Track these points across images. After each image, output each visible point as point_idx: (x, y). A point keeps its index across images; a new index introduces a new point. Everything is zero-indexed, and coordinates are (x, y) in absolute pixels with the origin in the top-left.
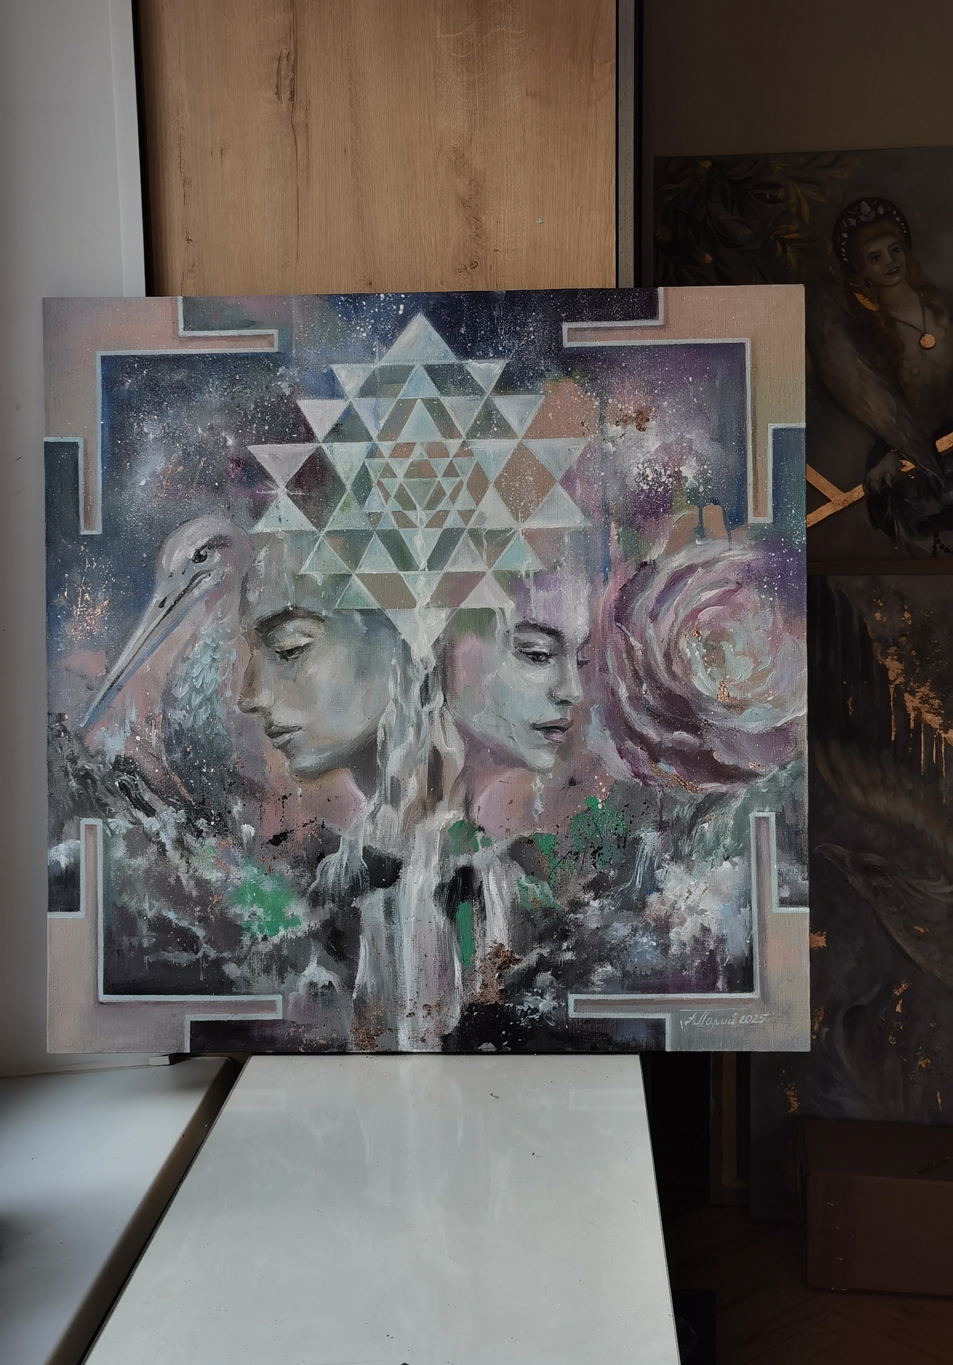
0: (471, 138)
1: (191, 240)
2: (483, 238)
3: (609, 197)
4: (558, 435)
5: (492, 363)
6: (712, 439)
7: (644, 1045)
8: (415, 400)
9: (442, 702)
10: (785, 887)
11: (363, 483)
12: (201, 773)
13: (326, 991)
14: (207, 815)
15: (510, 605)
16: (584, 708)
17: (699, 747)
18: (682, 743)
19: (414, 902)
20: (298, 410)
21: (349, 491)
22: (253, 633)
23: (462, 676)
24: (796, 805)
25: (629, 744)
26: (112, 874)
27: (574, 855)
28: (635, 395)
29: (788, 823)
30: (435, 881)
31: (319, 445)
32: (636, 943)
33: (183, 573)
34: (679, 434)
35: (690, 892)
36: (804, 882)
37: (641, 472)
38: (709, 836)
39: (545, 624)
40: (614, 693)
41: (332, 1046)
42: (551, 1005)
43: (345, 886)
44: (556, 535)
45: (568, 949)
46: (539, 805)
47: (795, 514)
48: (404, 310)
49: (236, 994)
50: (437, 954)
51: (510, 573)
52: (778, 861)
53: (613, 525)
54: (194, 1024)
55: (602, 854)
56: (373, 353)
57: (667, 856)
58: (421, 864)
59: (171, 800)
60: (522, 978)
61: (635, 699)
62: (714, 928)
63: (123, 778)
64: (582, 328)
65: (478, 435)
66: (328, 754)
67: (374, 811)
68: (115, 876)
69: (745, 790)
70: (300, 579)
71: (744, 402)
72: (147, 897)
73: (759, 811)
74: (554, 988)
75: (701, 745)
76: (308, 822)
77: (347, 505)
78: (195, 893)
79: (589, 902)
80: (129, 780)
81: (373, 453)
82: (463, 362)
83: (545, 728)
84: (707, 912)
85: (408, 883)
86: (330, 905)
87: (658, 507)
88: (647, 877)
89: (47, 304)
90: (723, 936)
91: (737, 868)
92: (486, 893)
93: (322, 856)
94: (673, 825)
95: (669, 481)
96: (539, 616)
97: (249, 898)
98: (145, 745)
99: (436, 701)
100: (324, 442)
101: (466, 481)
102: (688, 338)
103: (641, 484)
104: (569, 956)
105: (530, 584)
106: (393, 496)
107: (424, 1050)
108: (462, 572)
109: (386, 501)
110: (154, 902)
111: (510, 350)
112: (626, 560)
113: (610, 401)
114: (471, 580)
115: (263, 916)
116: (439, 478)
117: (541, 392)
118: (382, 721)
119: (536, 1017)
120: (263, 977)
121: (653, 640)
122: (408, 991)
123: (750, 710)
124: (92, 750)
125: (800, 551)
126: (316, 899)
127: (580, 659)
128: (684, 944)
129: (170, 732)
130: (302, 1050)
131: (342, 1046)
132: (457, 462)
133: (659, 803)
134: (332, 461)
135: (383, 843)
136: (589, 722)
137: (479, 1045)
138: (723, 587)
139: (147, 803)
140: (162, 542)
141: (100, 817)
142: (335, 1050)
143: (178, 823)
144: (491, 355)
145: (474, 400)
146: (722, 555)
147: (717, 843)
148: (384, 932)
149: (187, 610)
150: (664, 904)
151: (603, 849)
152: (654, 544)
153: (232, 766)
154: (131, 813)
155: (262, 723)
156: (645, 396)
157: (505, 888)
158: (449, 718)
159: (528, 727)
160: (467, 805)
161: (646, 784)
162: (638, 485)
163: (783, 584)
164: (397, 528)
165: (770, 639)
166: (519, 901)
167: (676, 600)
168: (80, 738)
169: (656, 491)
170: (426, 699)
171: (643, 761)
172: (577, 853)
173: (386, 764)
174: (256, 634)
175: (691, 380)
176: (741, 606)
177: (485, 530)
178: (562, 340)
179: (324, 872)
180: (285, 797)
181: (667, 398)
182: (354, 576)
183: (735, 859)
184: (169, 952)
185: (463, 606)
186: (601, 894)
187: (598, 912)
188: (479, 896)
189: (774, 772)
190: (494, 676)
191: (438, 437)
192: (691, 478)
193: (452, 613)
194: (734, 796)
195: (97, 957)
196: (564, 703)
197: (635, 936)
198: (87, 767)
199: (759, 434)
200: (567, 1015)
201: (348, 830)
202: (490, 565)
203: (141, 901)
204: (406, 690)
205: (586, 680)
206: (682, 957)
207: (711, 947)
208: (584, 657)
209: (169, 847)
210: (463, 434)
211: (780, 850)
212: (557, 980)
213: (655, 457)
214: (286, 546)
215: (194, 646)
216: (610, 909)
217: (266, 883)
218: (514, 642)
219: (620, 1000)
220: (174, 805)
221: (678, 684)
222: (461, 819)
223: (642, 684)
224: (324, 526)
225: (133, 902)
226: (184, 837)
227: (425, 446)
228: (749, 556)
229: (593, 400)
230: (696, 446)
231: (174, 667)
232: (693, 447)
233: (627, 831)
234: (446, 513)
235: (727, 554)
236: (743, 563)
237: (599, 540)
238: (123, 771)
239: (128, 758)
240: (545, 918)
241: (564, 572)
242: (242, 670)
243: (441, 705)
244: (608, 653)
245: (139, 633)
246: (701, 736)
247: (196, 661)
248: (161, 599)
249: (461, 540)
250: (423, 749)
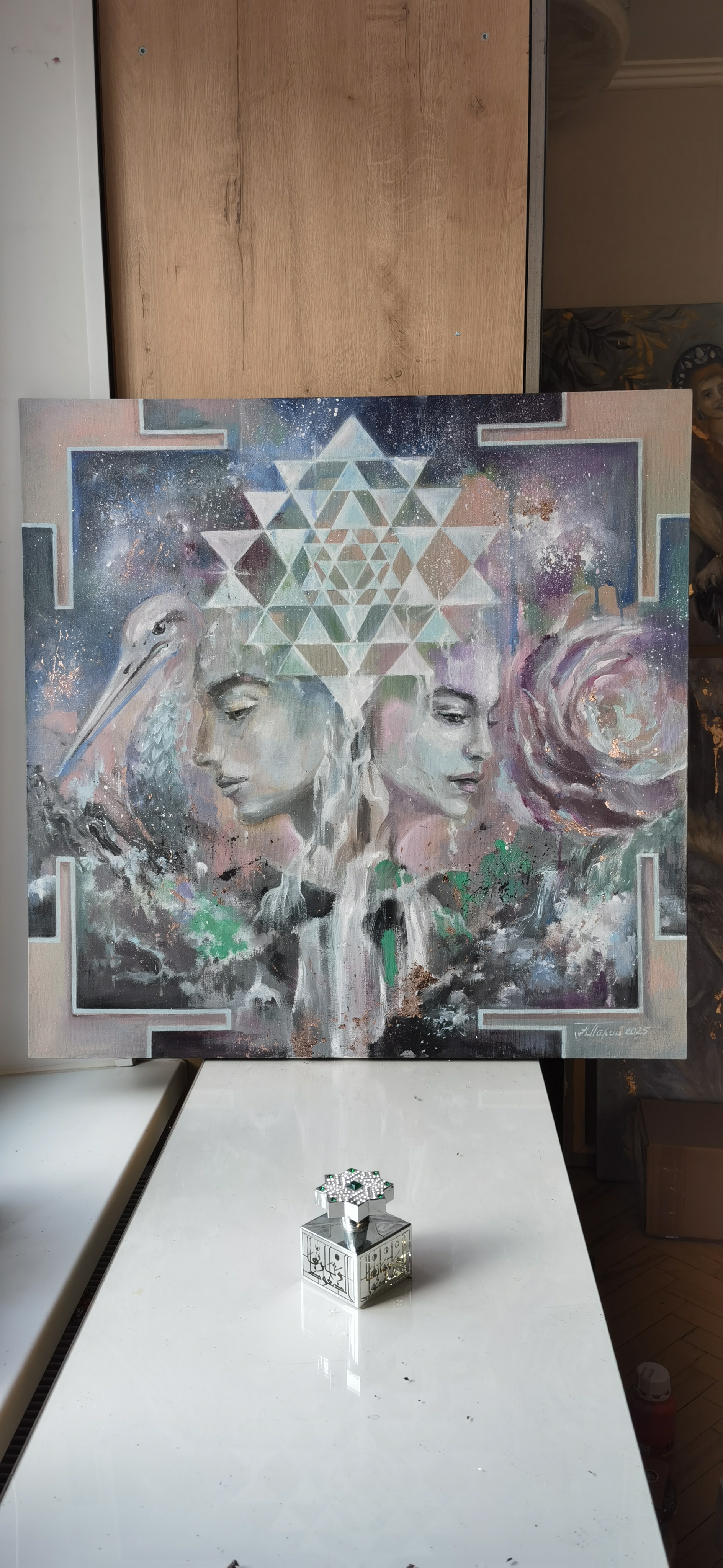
0: (397, 257)
1: (149, 350)
2: (407, 349)
3: (519, 311)
4: (473, 523)
5: (416, 460)
6: (607, 528)
7: (543, 1053)
8: (348, 492)
9: (370, 757)
10: (667, 918)
11: (302, 565)
12: (161, 818)
13: (269, 1006)
14: (166, 854)
15: (429, 673)
16: (493, 763)
17: (594, 797)
18: (578, 793)
19: (345, 930)
20: (245, 501)
21: (289, 572)
22: (206, 696)
23: (387, 735)
24: (676, 847)
25: (532, 794)
26: (84, 904)
27: (484, 890)
28: (540, 489)
29: (669, 862)
30: (363, 912)
31: (264, 531)
32: (537, 966)
33: (145, 644)
34: (578, 523)
35: (584, 922)
36: (683, 914)
37: (545, 557)
38: (601, 874)
39: (461, 689)
40: (520, 750)
41: (274, 1053)
42: (463, 1018)
43: (285, 915)
44: (470, 611)
45: (478, 971)
46: (453, 847)
47: (679, 594)
48: (338, 413)
49: (191, 1008)
50: (365, 974)
51: (430, 644)
52: (661, 896)
53: (520, 603)
54: (155, 1034)
55: (508, 889)
56: (311, 451)
57: (565, 891)
58: (351, 897)
59: (135, 841)
60: (438, 995)
61: (538, 755)
62: (605, 953)
63: (93, 821)
64: (495, 430)
65: (403, 523)
66: (271, 802)
67: (310, 851)
68: (87, 907)
69: (633, 834)
70: (246, 649)
71: (635, 495)
72: (114, 925)
73: (645, 852)
74: (466, 1003)
75: (595, 795)
76: (254, 860)
77: (287, 584)
78: (155, 922)
79: (496, 931)
80: (98, 824)
81: (310, 539)
82: (390, 459)
83: (459, 780)
84: (598, 939)
85: (340, 913)
86: (272, 932)
87: (560, 587)
88: (547, 908)
89: (24, 406)
90: (612, 959)
91: (625, 901)
92: (407, 922)
93: (265, 890)
94: (570, 864)
95: (570, 565)
96: (455, 682)
97: (202, 926)
98: (112, 793)
99: (365, 757)
100: (268, 528)
101: (392, 563)
102: (588, 438)
103: (545, 567)
104: (479, 976)
105: (447, 654)
106: (328, 576)
107: (353, 1057)
108: (388, 644)
109: (322, 580)
110: (120, 929)
111: (431, 449)
112: (532, 634)
113: (519, 494)
114: (396, 650)
115: (214, 941)
116: (369, 561)
117: (458, 486)
118: (318, 773)
119: (450, 1028)
120: (215, 993)
121: (554, 704)
122: (340, 1006)
123: (638, 765)
124: (66, 798)
125: (683, 626)
126: (260, 927)
127: (491, 720)
128: (579, 967)
129: (134, 782)
130: (248, 1057)
131: (283, 1053)
132: (384, 546)
133: (558, 846)
134: (274, 545)
135: (319, 879)
136: (498, 775)
137: (401, 1053)
138: (615, 657)
139: (114, 844)
140: (126, 616)
141: (73, 856)
142: (277, 1057)
143: (141, 861)
144: (415, 453)
145: (399, 492)
146: (615, 630)
147: (608, 880)
148: (319, 956)
149: (148, 676)
150: (561, 932)
151: (509, 885)
152: (556, 620)
153: (187, 812)
154: (100, 852)
155: (214, 775)
156: (549, 490)
157: (424, 918)
158: (376, 771)
159: (444, 780)
160: (392, 846)
161: (547, 829)
162: (543, 568)
163: (667, 655)
164: (331, 604)
165: (656, 703)
166: (436, 929)
167: (575, 669)
168: (55, 787)
169: (558, 573)
170: (356, 755)
171: (545, 809)
172: (487, 888)
173: (321, 811)
174: (209, 697)
175: (589, 476)
176: (631, 674)
177: (409, 606)
178: (476, 440)
179: (267, 904)
180: (233, 839)
181: (569, 491)
182: (294, 648)
183: (624, 894)
184: (133, 972)
185: (389, 673)
186: (507, 924)
187: (504, 939)
188: (401, 925)
189: (658, 818)
190: (416, 734)
191: (367, 525)
192: (588, 563)
193: (379, 680)
194: (623, 840)
195: (71, 977)
196: (476, 758)
197: (536, 959)
198: (61, 812)
199: (649, 523)
200: (477, 1027)
201: (288, 868)
202: (413, 637)
203: (108, 928)
204: (339, 747)
205: (496, 738)
206: (577, 978)
207: (602, 969)
208: (494, 719)
209: (133, 881)
210: (390, 522)
211: (662, 886)
212: (469, 997)
213: (557, 544)
214: (234, 620)
215: (154, 708)
216: (515, 936)
217: (217, 913)
218: (433, 705)
219: (522, 1015)
220: (137, 845)
221: (576, 742)
222: (386, 858)
223: (544, 742)
224: (268, 603)
225: (102, 930)
226: (146, 873)
227: (356, 532)
228: (639, 631)
229: (503, 492)
230: (594, 534)
231: (137, 725)
232: (591, 535)
233: (531, 869)
234: (374, 591)
235: (620, 629)
236: (633, 637)
237: (508, 615)
238: (93, 815)
239: (97, 804)
240: (458, 944)
241: (477, 644)
242: (196, 729)
243: (370, 760)
244: (515, 715)
245: (106, 696)
246: (595, 788)
247: (156, 721)
248: (125, 666)
249: (387, 616)
250: (353, 798)
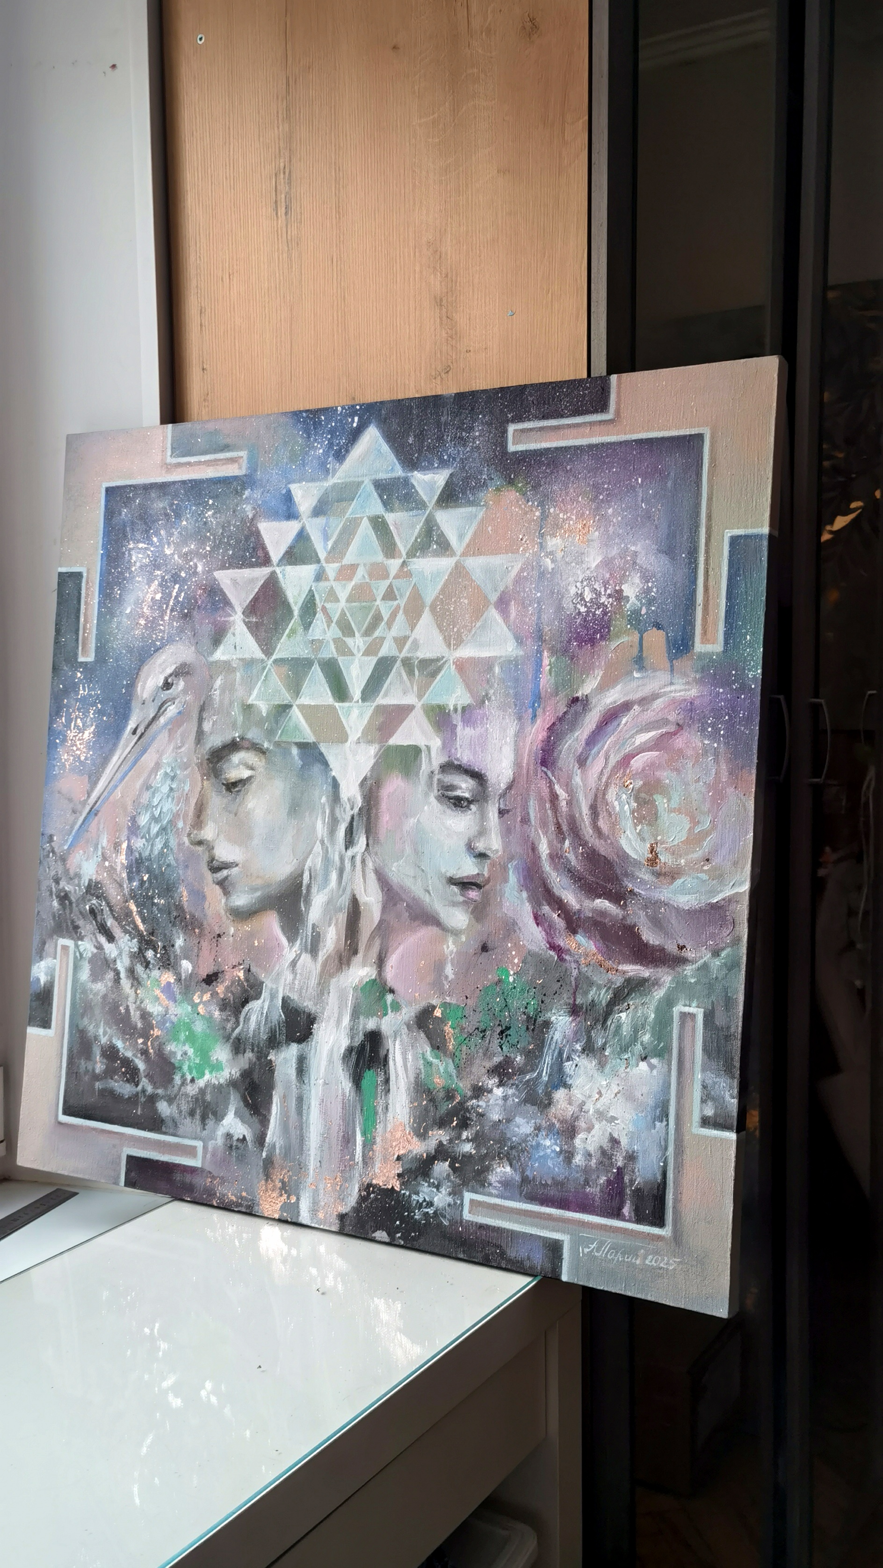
2: (457, 339)
3: (581, 276)
4: (495, 552)
5: (437, 474)
6: (659, 551)
8: (362, 518)
9: (364, 846)
10: (710, 1103)
11: (309, 607)
12: (153, 904)
13: (240, 1145)
14: (155, 947)
15: (436, 743)
16: (502, 863)
17: (622, 919)
18: (603, 913)
19: (324, 1063)
20: (258, 534)
21: (296, 617)
22: (205, 762)
23: (385, 819)
24: (729, 1002)
25: (546, 909)
26: (78, 996)
27: (481, 1032)
28: (578, 502)
29: (718, 1024)
30: (345, 1043)
31: (274, 569)
32: (538, 1145)
33: (153, 701)
34: (623, 546)
35: (600, 1093)
36: (733, 1100)
37: (579, 592)
38: (626, 1030)
39: (470, 765)
40: (534, 848)
41: (240, 1205)
42: (446, 1200)
43: (264, 1036)
44: (487, 665)
45: (468, 1140)
46: (449, 971)
47: (750, 641)
48: (358, 422)
49: (165, 1133)
50: (341, 1123)
52: (704, 1070)
53: (546, 654)
54: (131, 1159)
55: (510, 1035)
56: (328, 470)
57: (578, 1047)
58: (333, 1022)
59: (128, 928)
60: (420, 1165)
61: (555, 857)
62: (624, 1141)
63: (93, 902)
64: (528, 429)
65: (418, 554)
66: (258, 894)
67: (294, 959)
68: (80, 998)
69: (670, 978)
70: (248, 709)
71: (698, 505)
72: (102, 1022)
73: (685, 1005)
74: (450, 1181)
75: (624, 918)
76: (237, 964)
77: (293, 631)
78: (139, 1025)
79: (492, 1090)
80: (97, 904)
81: (320, 576)
82: (409, 475)
83: (461, 883)
84: (617, 1120)
85: (319, 1041)
86: (249, 1055)
87: (595, 633)
88: (555, 1069)
89: (71, 440)
90: (633, 1152)
91: (655, 1072)
92: (391, 1063)
93: (246, 1002)
94: (587, 1010)
95: (609, 602)
96: (465, 756)
97: (182, 1037)
98: (112, 870)
99: (359, 845)
100: (278, 565)
101: (403, 605)
102: (640, 432)
103: (579, 606)
104: (467, 1148)
105: (457, 719)
106: (335, 621)
107: (322, 1227)
108: (393, 705)
109: (329, 626)
110: (107, 1029)
111: (454, 459)
112: (557, 695)
113: (552, 510)
114: (401, 713)
115: (192, 1056)
116: (378, 602)
117: (482, 504)
118: (309, 863)
119: (431, 1211)
120: (188, 1120)
121: (579, 790)
122: (312, 1159)
123: (682, 880)
124: (72, 872)
125: (753, 686)
126: (238, 1046)
127: (502, 807)
128: (590, 1155)
129: (132, 860)
130: (215, 1204)
131: (250, 1206)
132: (397, 583)
133: (573, 983)
134: (283, 585)
135: (300, 995)
136: (506, 880)
137: (374, 1232)
138: (660, 728)
139: (109, 929)
140: (139, 669)
141: (72, 939)
142: (244, 1210)
143: (132, 952)
144: (436, 465)
145: (416, 516)
146: (662, 691)
147: (634, 1039)
148: (294, 1092)
149: (154, 739)
150: (570, 1104)
151: (511, 1029)
152: (587, 677)
153: (178, 899)
154: (96, 938)
155: (206, 858)
156: (588, 503)
157: (410, 1060)
158: (370, 865)
159: (444, 881)
160: (381, 962)
161: (561, 959)
162: (575, 607)
163: (730, 727)
164: (336, 656)
165: (710, 794)
166: (423, 1077)
167: (608, 743)
168: (63, 859)
169: (594, 614)
170: (350, 842)
171: (560, 932)
172: (484, 1031)
173: (309, 909)
174: (208, 764)
175: (640, 481)
176: (680, 753)
177: (418, 658)
178: (506, 443)
179: (247, 1019)
180: (219, 936)
181: (613, 503)
182: (295, 708)
183: (654, 1061)
184: (116, 1081)
185: (394, 741)
186: (505, 1082)
187: (500, 1102)
188: (385, 1065)
189: (705, 959)
190: (416, 821)
191: (380, 557)
192: (633, 599)
193: (380, 749)
194: (656, 983)
195: (60, 1077)
196: (482, 856)
197: (537, 1136)
198: (66, 888)
199: (714, 543)
200: (461, 1215)
201: (270, 977)
202: (420, 696)
203: (97, 1026)
204: (332, 831)
205: (507, 832)
206: (587, 1170)
207: (620, 1164)
208: (506, 805)
209: (123, 975)
210: (404, 554)
211: (706, 1057)
212: (454, 1173)
213: (595, 574)
214: (238, 674)
215: (156, 775)
216: (513, 1100)
217: (197, 1023)
218: (438, 784)
219: (516, 1209)
220: (130, 933)
221: (603, 843)
222: (373, 977)
223: (564, 839)
224: (272, 654)
225: (91, 1027)
226: (135, 967)
227: (367, 567)
228: (693, 692)
229: (534, 509)
230: (641, 560)
231: (139, 795)
232: (638, 561)
233: (538, 1012)
234: (382, 639)
235: (668, 689)
236: (685, 700)
237: (529, 669)
238: (93, 895)
239: (98, 883)
240: (447, 1101)
241: (492, 708)
242: (193, 801)
243: (364, 850)
244: (531, 802)
245: (115, 760)
246: (624, 907)
247: (156, 790)
248: (134, 726)
249: (394, 670)
250: (343, 897)
